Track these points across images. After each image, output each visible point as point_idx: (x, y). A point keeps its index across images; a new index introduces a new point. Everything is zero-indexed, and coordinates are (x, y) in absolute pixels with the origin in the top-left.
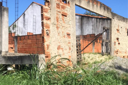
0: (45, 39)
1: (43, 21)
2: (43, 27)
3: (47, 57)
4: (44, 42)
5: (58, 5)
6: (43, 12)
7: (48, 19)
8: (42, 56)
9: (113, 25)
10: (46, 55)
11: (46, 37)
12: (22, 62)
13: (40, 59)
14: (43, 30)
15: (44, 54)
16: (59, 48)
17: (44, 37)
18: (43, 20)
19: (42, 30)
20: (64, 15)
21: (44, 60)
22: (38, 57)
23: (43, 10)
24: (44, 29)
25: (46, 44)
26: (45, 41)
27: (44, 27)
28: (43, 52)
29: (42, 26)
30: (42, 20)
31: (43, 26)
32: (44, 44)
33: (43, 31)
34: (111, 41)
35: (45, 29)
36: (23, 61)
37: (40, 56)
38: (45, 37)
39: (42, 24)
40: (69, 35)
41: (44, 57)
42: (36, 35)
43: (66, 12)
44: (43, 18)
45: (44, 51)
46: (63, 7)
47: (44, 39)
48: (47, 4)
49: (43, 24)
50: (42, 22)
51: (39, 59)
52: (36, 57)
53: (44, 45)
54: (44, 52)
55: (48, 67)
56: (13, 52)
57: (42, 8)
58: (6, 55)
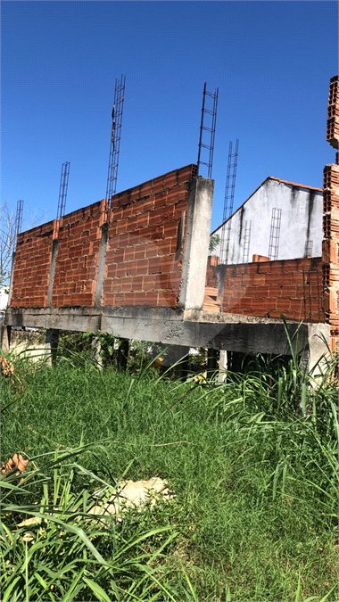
0: (333, 272)
1: (328, 213)
2: (329, 233)
3: (335, 333)
4: (328, 283)
6: (329, 185)
8: (319, 330)
10: (335, 328)
11: (334, 266)
12: (245, 345)
13: (313, 338)
14: (329, 243)
15: (328, 322)
17: (329, 267)
18: (330, 210)
19: (323, 241)
21: (326, 342)
22: (305, 332)
23: (332, 179)
24: (330, 238)
25: (333, 288)
26: (331, 277)
27: (333, 234)
28: (325, 316)
29: (324, 229)
30: (325, 210)
31: (329, 228)
32: (330, 288)
33: (329, 246)
35: (335, 240)
36: (250, 342)
37: (313, 329)
38: (332, 266)
39: (324, 223)
41: (327, 334)
42: (283, 262)
44: (330, 203)
45: (329, 311)
47: (328, 272)
49: (329, 222)
50: (324, 218)
51: (310, 339)
52: (299, 332)
53: (328, 291)
54: (328, 316)
56: (216, 311)
57: (327, 170)
58: (196, 318)
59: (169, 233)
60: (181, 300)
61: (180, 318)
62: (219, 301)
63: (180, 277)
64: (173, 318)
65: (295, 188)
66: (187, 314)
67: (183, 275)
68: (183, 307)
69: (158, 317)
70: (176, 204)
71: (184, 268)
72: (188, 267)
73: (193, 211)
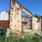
1: (10, 15)
3: (10, 30)
5: (16, 10)
7: (12, 14)
11: (10, 22)
13: (7, 30)
15: (9, 28)
16: (15, 26)
20: (18, 14)
25: (10, 24)
35: (10, 18)
40: (19, 21)
46: (17, 11)
48: (12, 9)
55: (10, 34)
57: (10, 10)
65: (7, 12)
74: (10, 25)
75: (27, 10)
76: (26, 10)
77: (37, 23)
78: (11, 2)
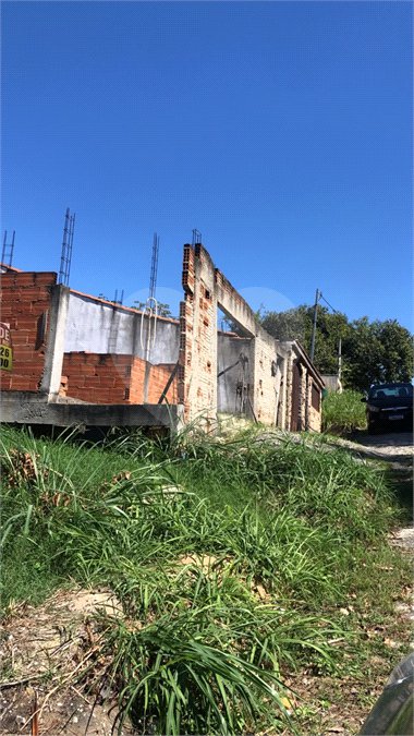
0: (186, 371)
1: (184, 333)
2: (185, 346)
4: (183, 378)
5: (201, 300)
7: (191, 329)
9: (256, 351)
15: (183, 404)
16: (199, 394)
17: (184, 368)
20: (206, 324)
24: (185, 349)
27: (187, 347)
29: (181, 343)
30: (181, 331)
31: (184, 343)
32: (184, 382)
33: (184, 355)
34: (253, 387)
35: (187, 351)
39: (181, 339)
40: (209, 365)
43: (208, 317)
44: (184, 327)
47: (183, 371)
48: (189, 297)
49: (184, 339)
50: (181, 336)
56: (63, 395)
57: (183, 305)
58: (54, 400)
59: (26, 326)
60: (44, 385)
61: (44, 400)
62: (66, 388)
63: (43, 365)
64: (33, 401)
66: (50, 397)
67: (46, 364)
68: (48, 391)
69: (10, 400)
70: (34, 302)
71: (47, 360)
72: (52, 358)
73: (57, 312)
74: (186, 387)
75: (239, 298)
76: (231, 299)
77: (274, 374)
78: (191, 263)
